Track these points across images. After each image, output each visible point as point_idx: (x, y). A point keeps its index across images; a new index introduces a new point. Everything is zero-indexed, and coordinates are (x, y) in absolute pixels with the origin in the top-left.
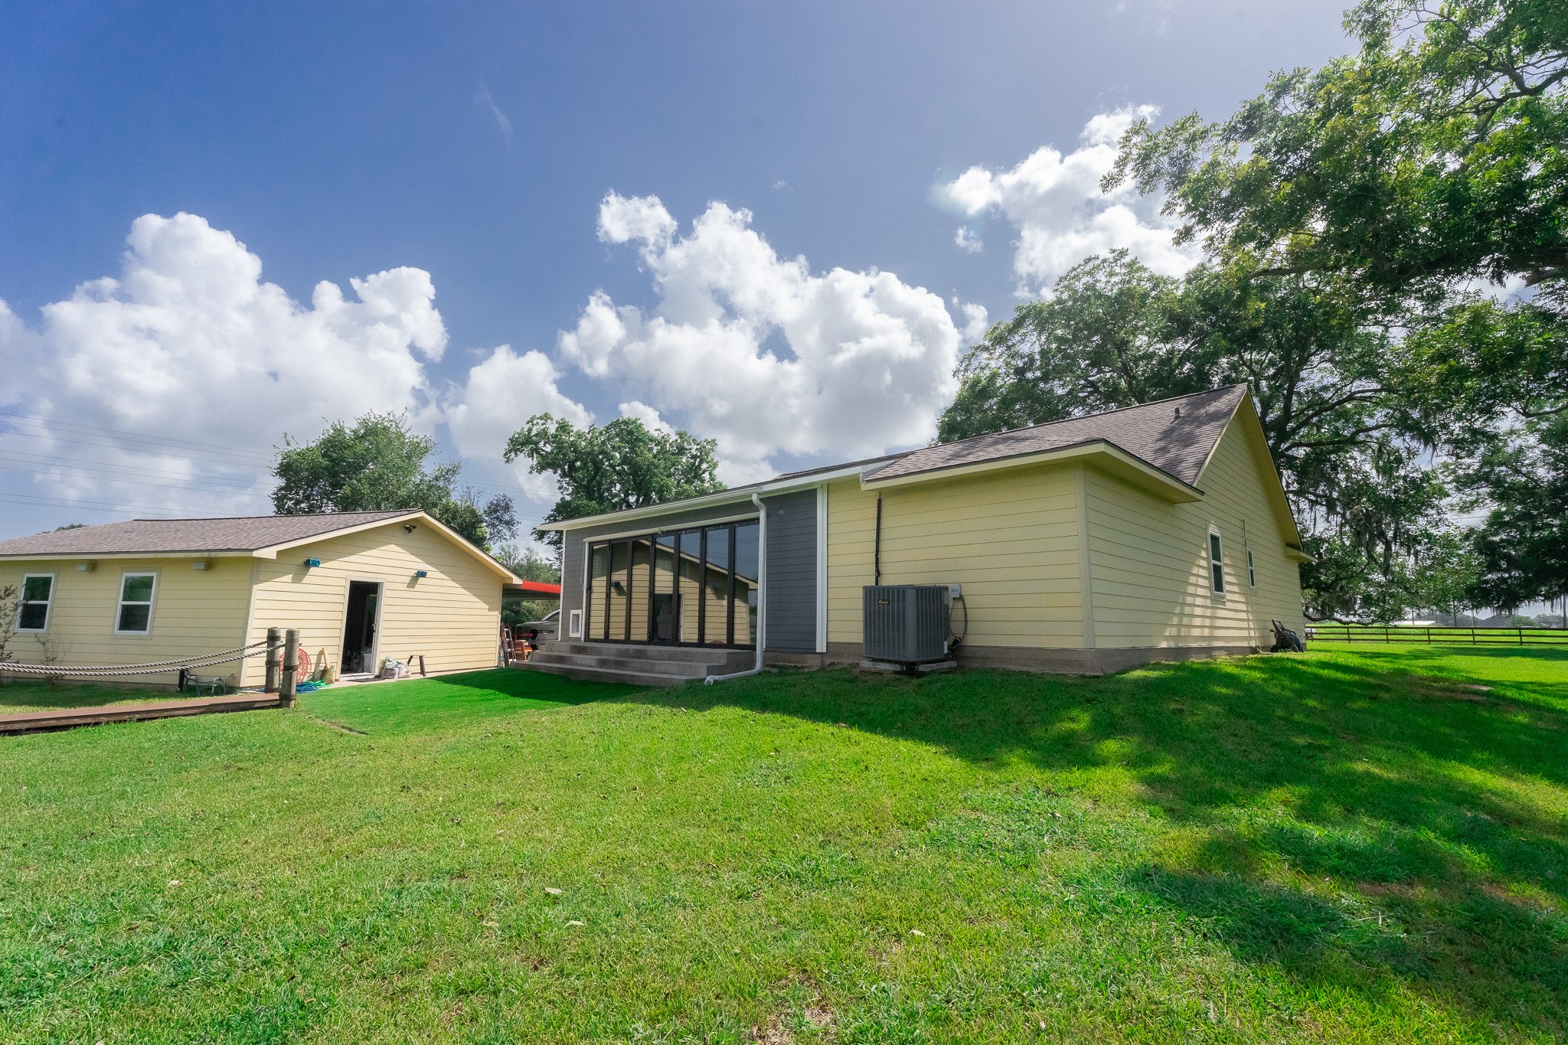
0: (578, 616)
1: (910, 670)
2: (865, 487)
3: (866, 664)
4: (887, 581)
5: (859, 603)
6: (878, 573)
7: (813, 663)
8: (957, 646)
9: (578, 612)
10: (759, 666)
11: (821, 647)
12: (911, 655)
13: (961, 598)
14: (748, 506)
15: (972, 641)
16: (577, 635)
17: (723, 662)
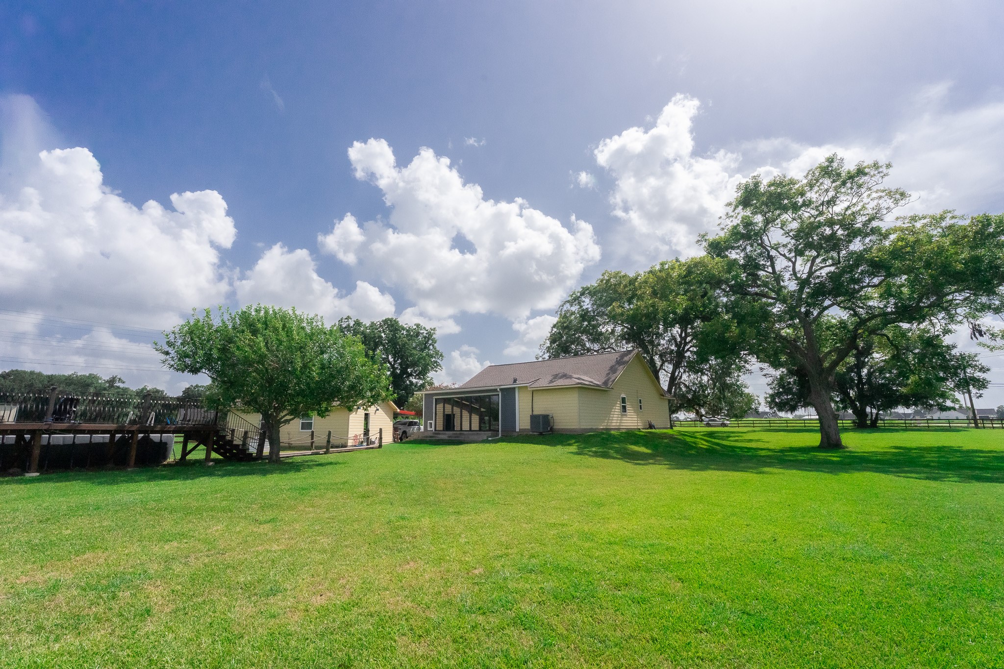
0: (431, 423)
1: (541, 434)
2: (529, 389)
3: (531, 433)
4: (535, 413)
5: (529, 418)
6: (533, 411)
7: (516, 434)
8: (552, 429)
9: (432, 421)
10: (500, 435)
11: (517, 430)
12: (541, 430)
13: (552, 417)
14: (496, 390)
15: (555, 427)
16: (432, 429)
17: (490, 435)
